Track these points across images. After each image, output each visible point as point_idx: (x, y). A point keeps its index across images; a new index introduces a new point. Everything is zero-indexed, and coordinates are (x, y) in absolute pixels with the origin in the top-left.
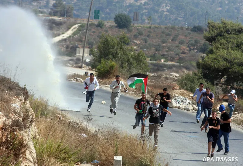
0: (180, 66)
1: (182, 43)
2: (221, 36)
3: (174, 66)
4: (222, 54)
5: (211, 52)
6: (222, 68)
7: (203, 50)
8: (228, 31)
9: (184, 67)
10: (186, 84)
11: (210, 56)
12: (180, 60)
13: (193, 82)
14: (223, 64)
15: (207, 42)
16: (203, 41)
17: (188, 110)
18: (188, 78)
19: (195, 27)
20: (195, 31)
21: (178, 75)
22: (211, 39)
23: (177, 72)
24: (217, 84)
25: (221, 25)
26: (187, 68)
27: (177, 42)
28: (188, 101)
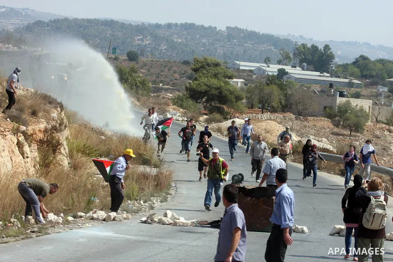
0: (173, 89)
1: (175, 72)
2: (203, 68)
3: (169, 89)
4: (204, 80)
5: (196, 79)
6: (203, 91)
7: (190, 78)
8: (208, 65)
9: (176, 90)
10: (177, 102)
11: (195, 82)
12: (174, 85)
13: (182, 100)
14: (203, 88)
15: (193, 72)
16: (190, 72)
17: (179, 120)
18: (179, 98)
19: (185, 61)
20: (185, 64)
21: (172, 96)
22: (196, 70)
23: (171, 93)
24: (200, 103)
25: (203, 60)
26: (179, 91)
27: (171, 72)
28: (178, 114)
